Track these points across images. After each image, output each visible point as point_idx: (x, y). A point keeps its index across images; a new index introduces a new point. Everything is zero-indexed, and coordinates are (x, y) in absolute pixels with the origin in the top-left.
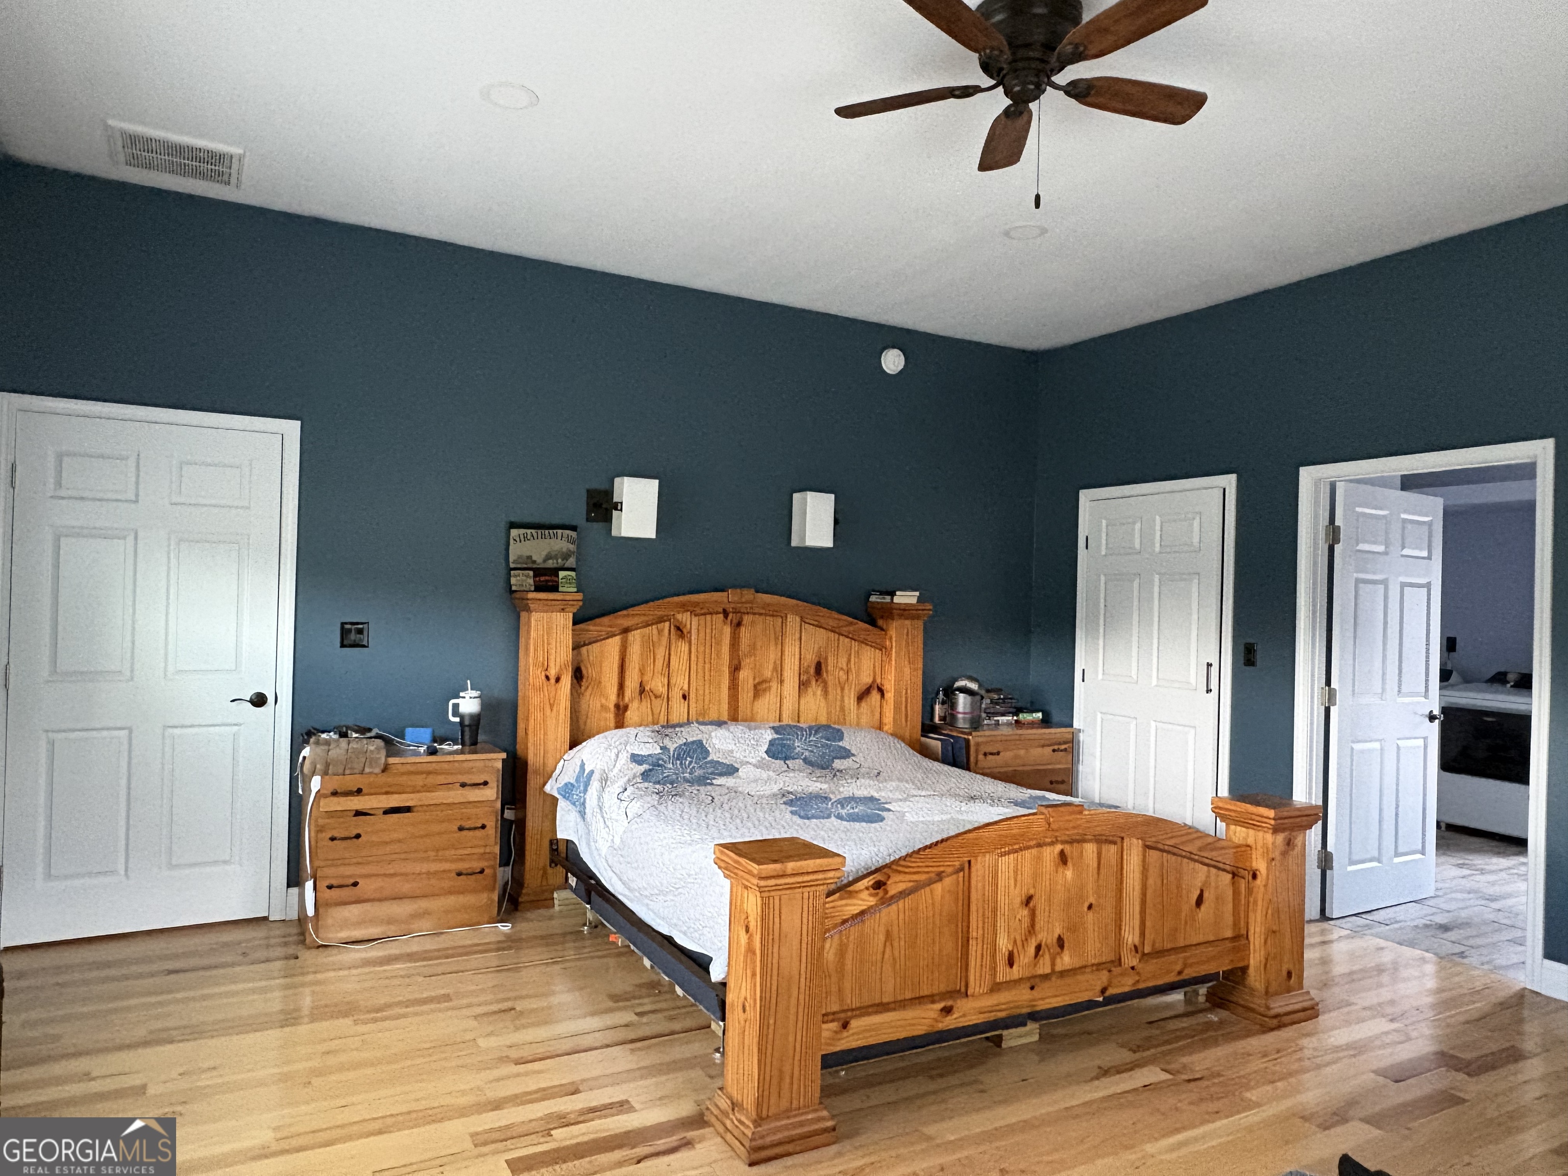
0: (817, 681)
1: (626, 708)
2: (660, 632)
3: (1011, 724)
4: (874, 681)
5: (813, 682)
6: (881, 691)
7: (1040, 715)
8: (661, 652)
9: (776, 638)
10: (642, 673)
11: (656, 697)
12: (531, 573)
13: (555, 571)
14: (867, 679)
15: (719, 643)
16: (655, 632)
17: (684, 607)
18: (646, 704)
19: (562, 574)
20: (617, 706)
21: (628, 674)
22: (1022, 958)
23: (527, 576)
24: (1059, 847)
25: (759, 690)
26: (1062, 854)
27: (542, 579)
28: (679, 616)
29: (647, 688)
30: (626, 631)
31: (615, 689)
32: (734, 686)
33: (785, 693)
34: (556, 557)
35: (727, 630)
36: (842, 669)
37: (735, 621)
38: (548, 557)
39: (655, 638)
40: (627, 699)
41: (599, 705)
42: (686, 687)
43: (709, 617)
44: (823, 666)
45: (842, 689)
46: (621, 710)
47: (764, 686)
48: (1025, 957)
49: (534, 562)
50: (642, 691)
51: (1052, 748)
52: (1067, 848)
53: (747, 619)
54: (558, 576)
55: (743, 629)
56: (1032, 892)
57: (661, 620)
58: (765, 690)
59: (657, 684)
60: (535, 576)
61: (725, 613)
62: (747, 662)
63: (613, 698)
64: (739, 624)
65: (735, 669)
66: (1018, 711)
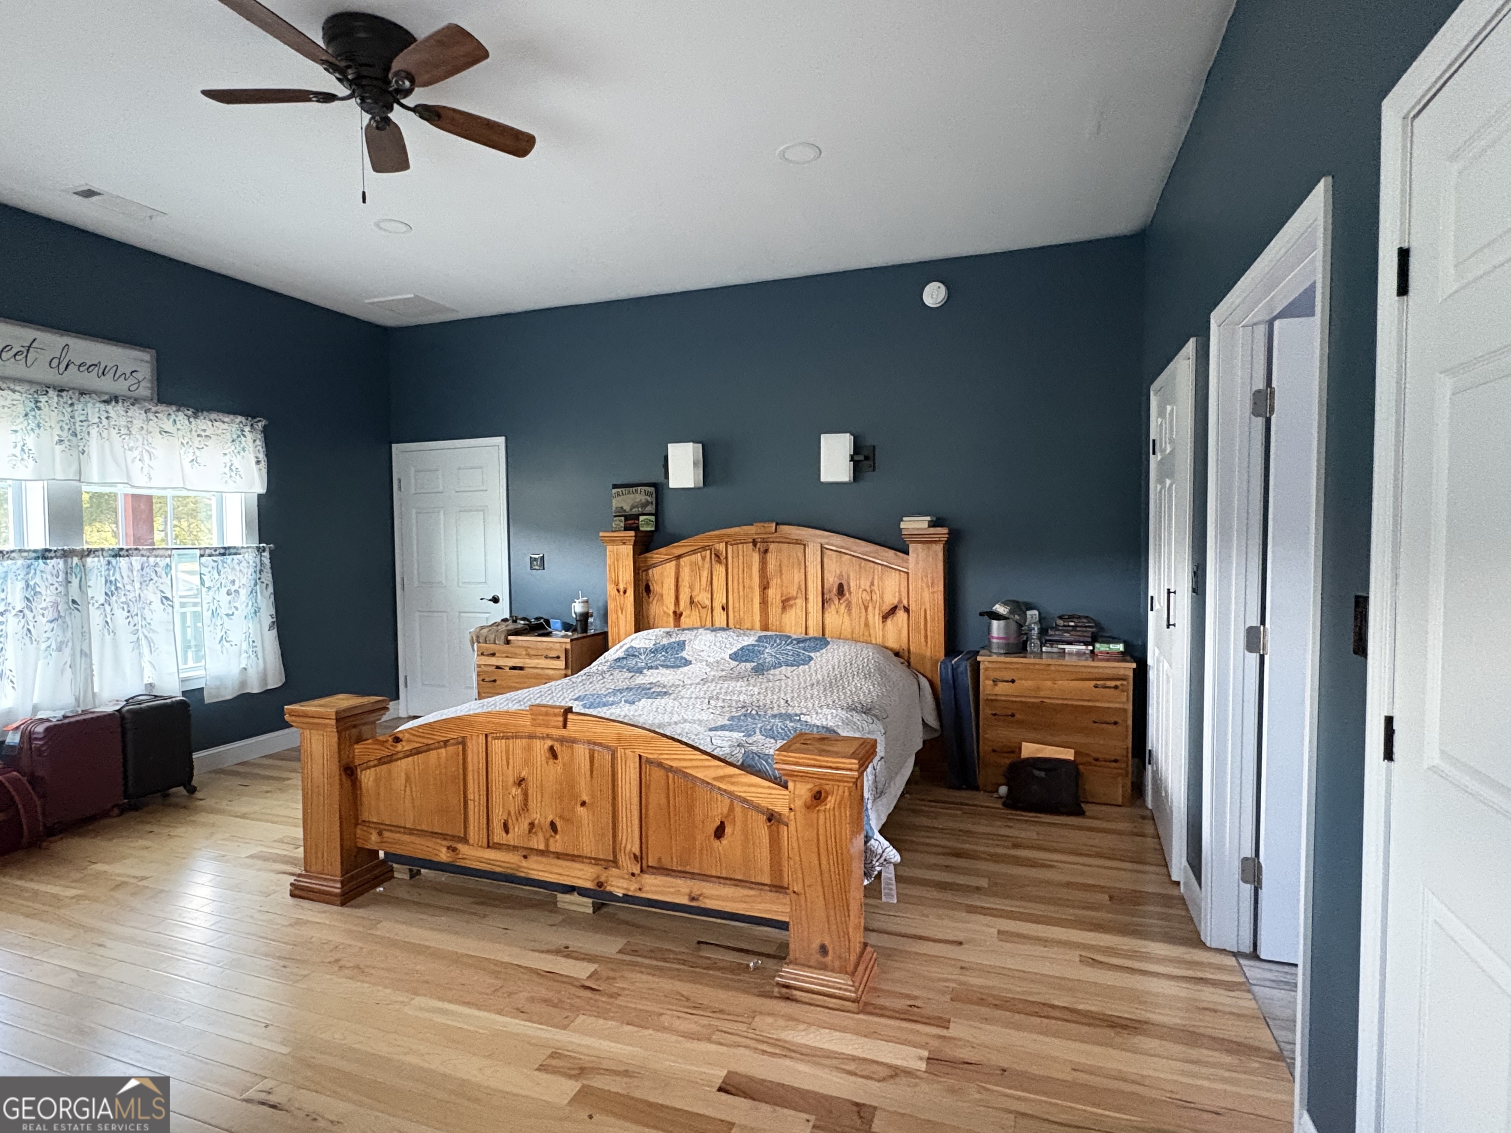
0: (839, 599)
1: (681, 614)
2: (703, 558)
3: (1085, 653)
4: (900, 601)
5: (836, 601)
6: (907, 610)
7: (1120, 647)
8: (705, 574)
9: (799, 564)
10: (691, 588)
11: (703, 608)
12: (623, 518)
13: (636, 517)
14: (890, 600)
15: (750, 568)
16: (700, 558)
17: (720, 538)
18: (695, 613)
19: (642, 518)
20: (675, 613)
21: (681, 590)
22: (516, 829)
23: (620, 521)
24: (549, 743)
25: (786, 603)
26: (552, 749)
27: (630, 522)
28: (717, 546)
29: (696, 600)
30: (679, 557)
31: (673, 600)
32: (764, 602)
33: (810, 609)
34: (637, 507)
35: (756, 557)
36: (865, 590)
37: (762, 549)
38: (632, 507)
39: (700, 563)
40: (681, 608)
41: (662, 613)
42: (724, 601)
43: (740, 546)
44: (845, 587)
45: (866, 608)
46: (678, 616)
47: (792, 602)
48: (519, 829)
49: (625, 511)
50: (692, 602)
51: (1094, 683)
52: (557, 747)
53: (772, 547)
54: (638, 519)
55: (769, 555)
56: (524, 774)
57: (704, 548)
58: (791, 606)
59: (703, 598)
60: (626, 520)
61: (755, 543)
62: (774, 583)
63: (672, 608)
64: (766, 551)
65: (765, 587)
66: (1094, 640)
